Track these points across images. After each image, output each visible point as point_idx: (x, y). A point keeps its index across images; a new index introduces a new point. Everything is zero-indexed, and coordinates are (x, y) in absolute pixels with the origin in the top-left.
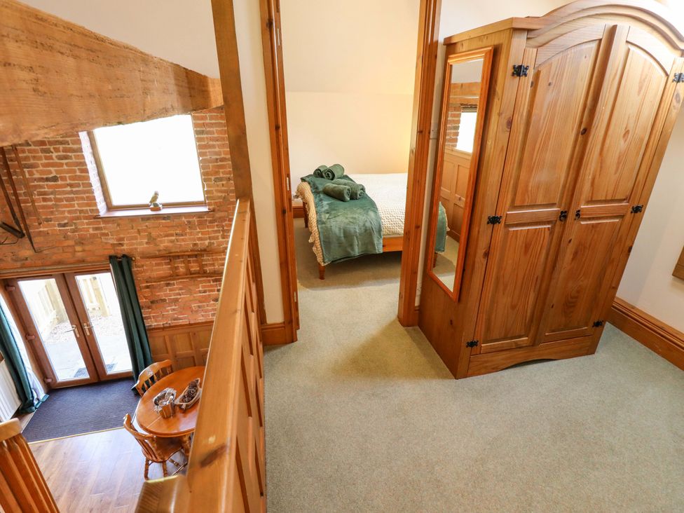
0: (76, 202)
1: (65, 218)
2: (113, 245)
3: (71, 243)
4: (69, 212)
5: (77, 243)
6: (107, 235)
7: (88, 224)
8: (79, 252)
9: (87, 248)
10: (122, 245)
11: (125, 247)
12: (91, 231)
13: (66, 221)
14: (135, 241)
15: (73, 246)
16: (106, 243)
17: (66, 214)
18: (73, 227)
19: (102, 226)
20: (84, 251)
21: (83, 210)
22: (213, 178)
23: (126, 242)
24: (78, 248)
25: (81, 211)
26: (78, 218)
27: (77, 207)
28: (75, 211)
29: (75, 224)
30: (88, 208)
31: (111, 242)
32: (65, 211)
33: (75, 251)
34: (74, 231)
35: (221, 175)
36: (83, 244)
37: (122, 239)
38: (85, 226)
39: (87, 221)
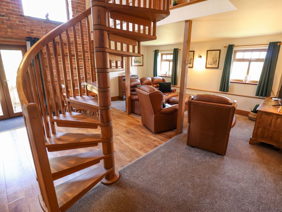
0: (11, 5)
1: (4, 12)
2: (28, 32)
3: (5, 26)
4: (6, 9)
5: (9, 27)
6: (25, 26)
7: (16, 18)
8: (9, 32)
9: (14, 31)
10: (33, 33)
11: (34, 34)
12: (17, 22)
13: (4, 14)
14: (39, 32)
15: (6, 28)
16: (25, 31)
17: (5, 10)
18: (8, 18)
19: (23, 20)
20: (12, 32)
21: (14, 10)
22: (76, 10)
23: (35, 32)
24: (9, 30)
25: (13, 11)
26: (11, 14)
27: (11, 8)
28: (10, 10)
29: (9, 16)
30: (17, 10)
31: (27, 30)
32: (4, 8)
33: (7, 32)
34: (8, 20)
35: (79, 10)
36: (12, 28)
37: (33, 30)
38: (14, 19)
39: (16, 16)
